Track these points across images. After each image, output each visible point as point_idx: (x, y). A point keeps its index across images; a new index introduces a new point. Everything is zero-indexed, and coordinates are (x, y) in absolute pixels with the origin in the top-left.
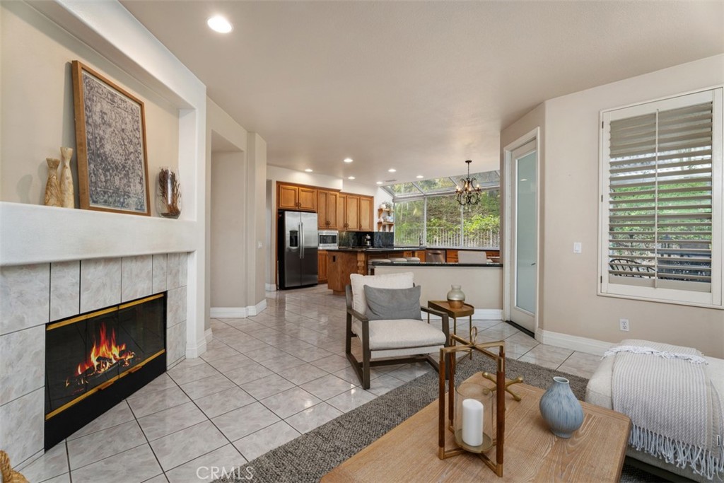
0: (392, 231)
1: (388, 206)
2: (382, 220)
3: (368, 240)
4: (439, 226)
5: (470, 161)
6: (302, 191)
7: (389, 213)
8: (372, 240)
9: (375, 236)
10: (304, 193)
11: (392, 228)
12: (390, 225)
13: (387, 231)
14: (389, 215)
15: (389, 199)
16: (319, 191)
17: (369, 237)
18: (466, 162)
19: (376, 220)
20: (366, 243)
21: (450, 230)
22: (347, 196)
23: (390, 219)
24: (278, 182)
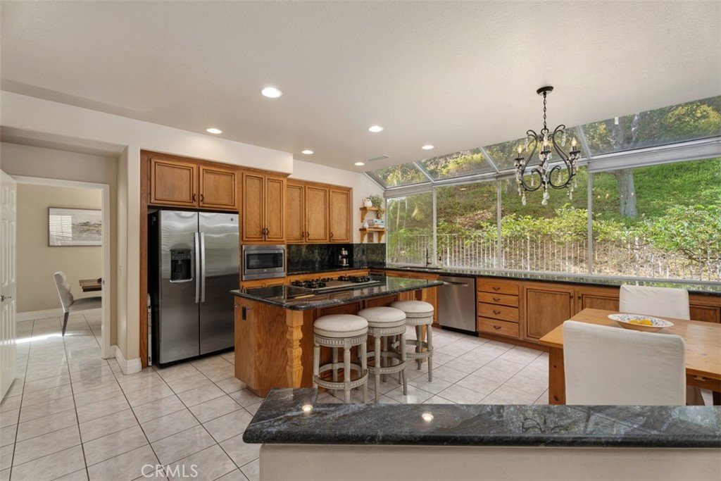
0: (382, 242)
1: (376, 202)
2: (366, 226)
3: (343, 257)
4: (450, 232)
5: (550, 88)
6: (207, 171)
7: (378, 214)
8: (350, 257)
9: (356, 250)
10: (212, 177)
11: (383, 237)
12: (381, 233)
13: (375, 241)
14: (378, 218)
15: (377, 191)
16: (246, 173)
17: (345, 253)
18: (539, 91)
19: (357, 224)
20: (342, 262)
21: (467, 238)
22: (305, 187)
23: (381, 223)
24: (143, 152)
